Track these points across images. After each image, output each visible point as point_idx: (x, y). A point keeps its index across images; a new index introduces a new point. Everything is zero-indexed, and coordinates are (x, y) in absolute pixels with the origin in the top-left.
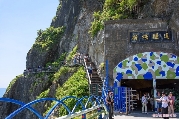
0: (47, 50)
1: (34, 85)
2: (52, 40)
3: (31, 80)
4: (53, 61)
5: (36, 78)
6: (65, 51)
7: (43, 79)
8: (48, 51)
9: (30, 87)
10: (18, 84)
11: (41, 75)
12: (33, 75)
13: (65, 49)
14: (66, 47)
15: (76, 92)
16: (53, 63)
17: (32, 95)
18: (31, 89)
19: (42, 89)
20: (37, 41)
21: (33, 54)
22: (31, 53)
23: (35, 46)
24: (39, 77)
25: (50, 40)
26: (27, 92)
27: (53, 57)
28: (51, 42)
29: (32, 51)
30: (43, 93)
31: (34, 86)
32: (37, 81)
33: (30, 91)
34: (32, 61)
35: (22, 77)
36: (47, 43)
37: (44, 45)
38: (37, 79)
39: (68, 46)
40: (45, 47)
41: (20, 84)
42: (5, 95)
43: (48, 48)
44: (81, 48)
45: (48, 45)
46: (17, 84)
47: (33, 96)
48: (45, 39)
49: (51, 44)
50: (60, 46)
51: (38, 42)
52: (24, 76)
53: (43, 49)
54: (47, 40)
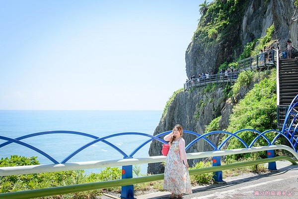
0: (218, 39)
1: (200, 106)
2: (226, 19)
3: (195, 99)
4: (231, 61)
5: (203, 94)
6: (253, 35)
7: (214, 96)
8: (219, 41)
9: (194, 110)
10: (178, 104)
11: (211, 88)
12: (198, 89)
13: (254, 32)
14: (256, 29)
15: (251, 121)
16: (230, 65)
17: (198, 123)
18: (196, 113)
19: (213, 112)
20: (201, 25)
21: (196, 52)
22: (192, 50)
23: (197, 35)
24: (208, 91)
25: (222, 19)
26: (191, 118)
27: (231, 52)
28: (224, 24)
29: (194, 45)
30: (215, 120)
31: (201, 108)
32: (205, 99)
33: (195, 116)
34: (195, 64)
35: (182, 93)
36: (217, 27)
37: (212, 30)
38: (205, 96)
39: (260, 26)
40: (215, 35)
41: (180, 104)
42: (161, 122)
43: (219, 36)
44: (281, 28)
45: (220, 30)
46: (176, 105)
47: (199, 126)
48: (213, 20)
49: (225, 27)
50: (244, 28)
51: (201, 27)
52: (185, 90)
53: (212, 40)
54: (217, 20)
